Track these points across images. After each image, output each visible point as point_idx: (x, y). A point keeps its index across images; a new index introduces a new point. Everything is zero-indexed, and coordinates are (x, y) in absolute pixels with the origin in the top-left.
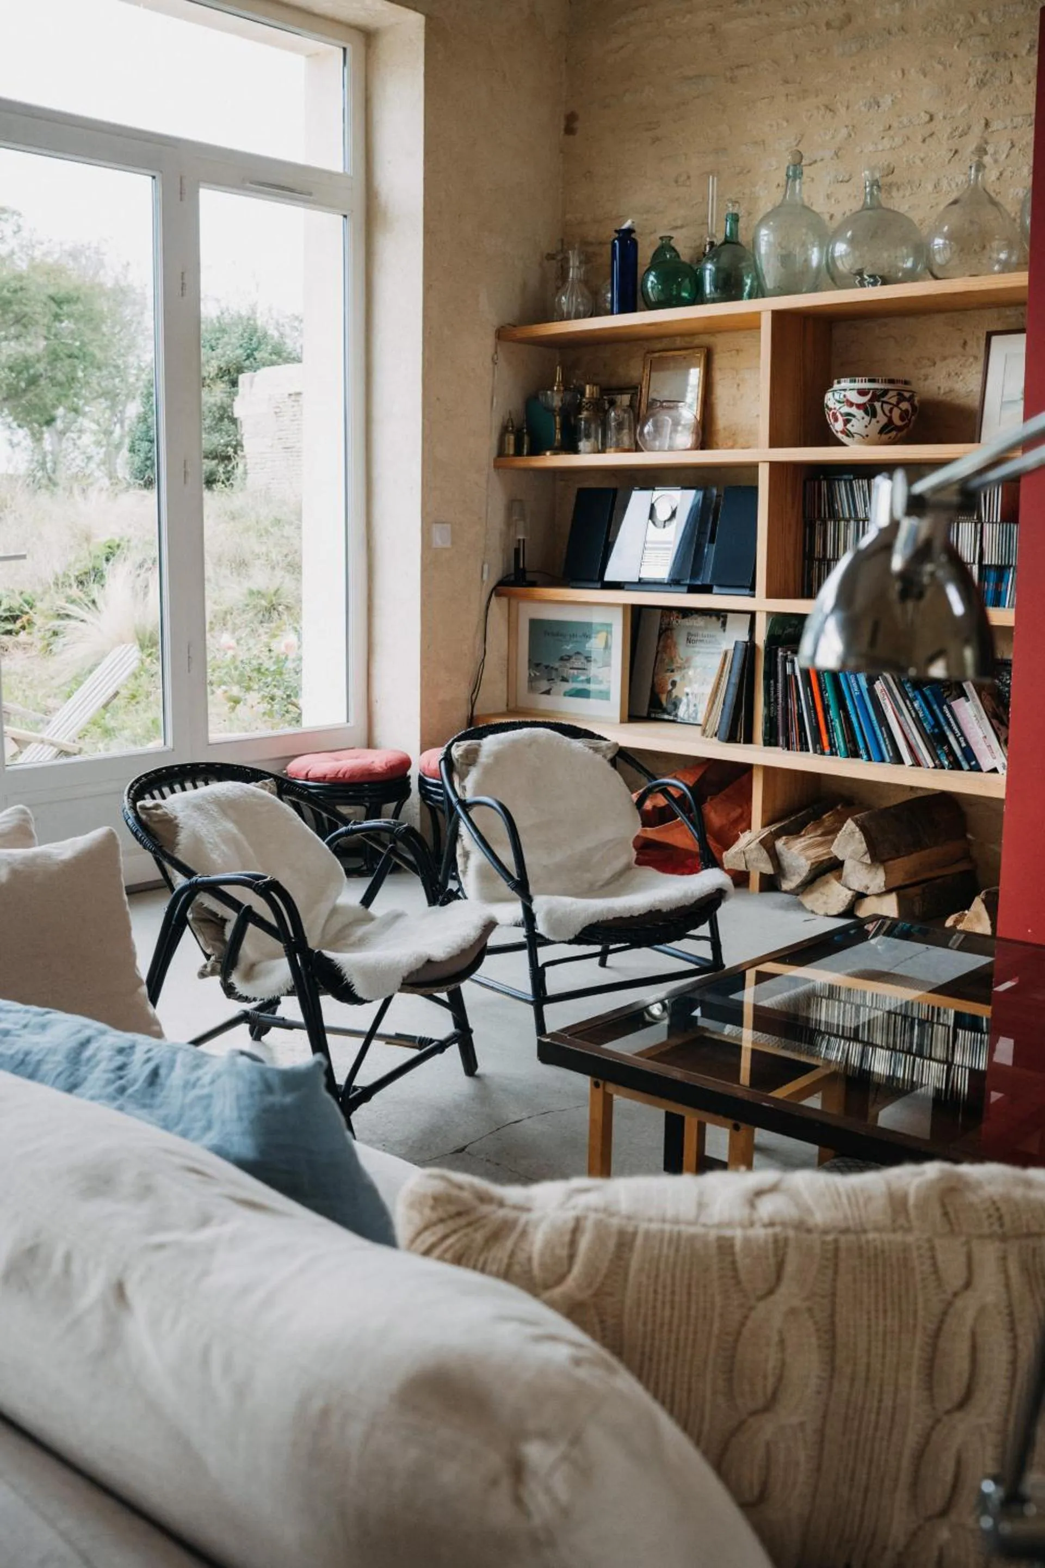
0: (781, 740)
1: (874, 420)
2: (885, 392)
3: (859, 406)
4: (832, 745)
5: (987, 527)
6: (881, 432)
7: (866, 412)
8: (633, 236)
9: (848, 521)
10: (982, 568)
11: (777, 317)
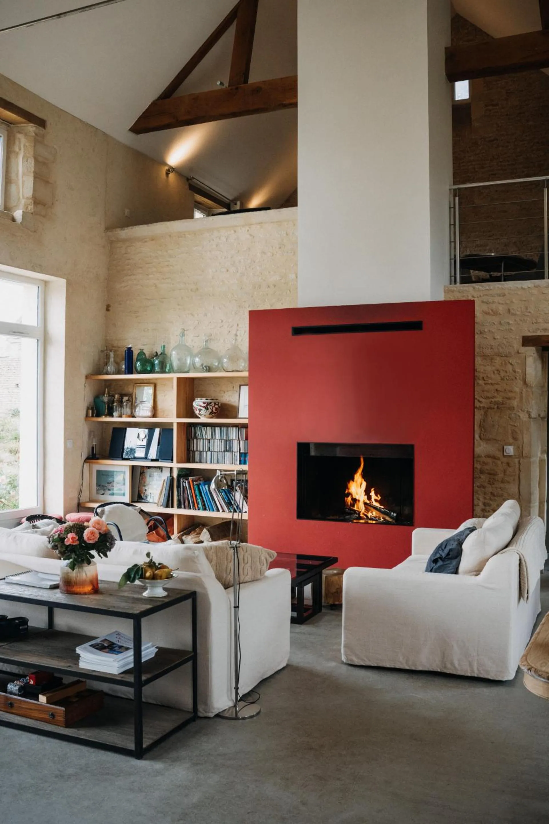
0: (183, 506)
1: (208, 411)
2: (211, 403)
3: (203, 407)
4: (198, 507)
5: (241, 442)
6: (210, 414)
7: (205, 409)
8: (132, 349)
9: (200, 439)
10: (240, 453)
11: (179, 379)
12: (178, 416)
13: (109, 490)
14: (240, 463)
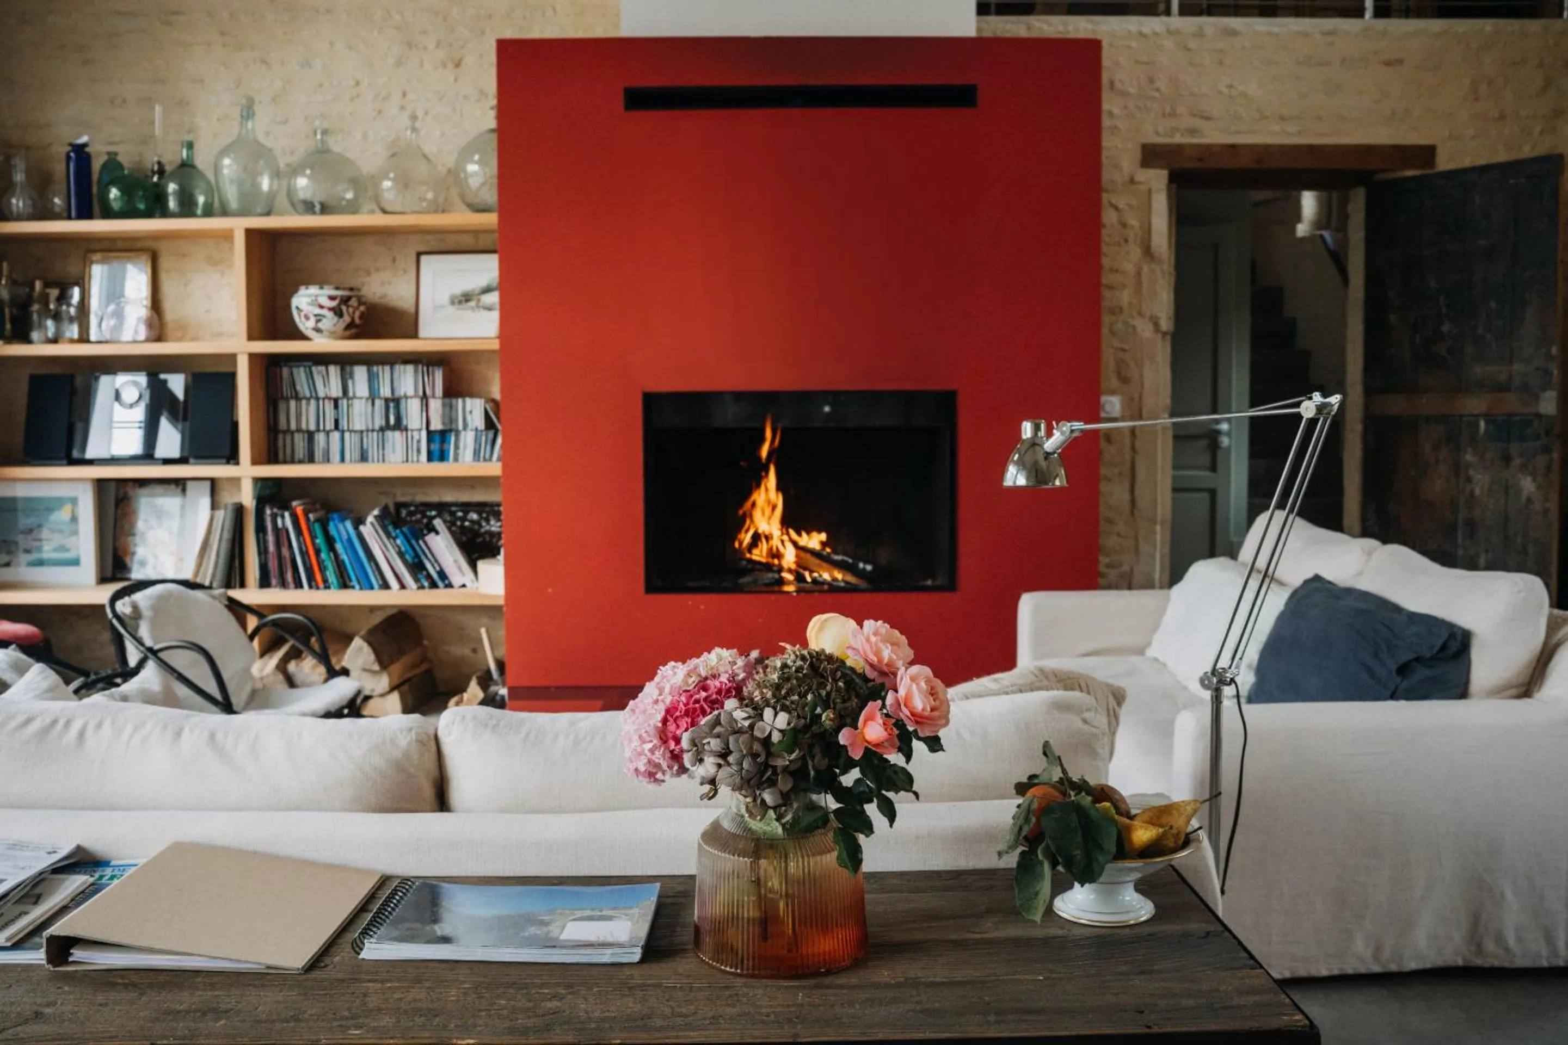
0: (274, 582)
1: (341, 320)
2: (349, 298)
3: (330, 309)
4: (325, 581)
5: (432, 402)
6: (346, 329)
7: (335, 313)
9: (308, 399)
10: (429, 433)
11: (251, 234)
12: (251, 337)
13: (27, 551)
14: (430, 458)
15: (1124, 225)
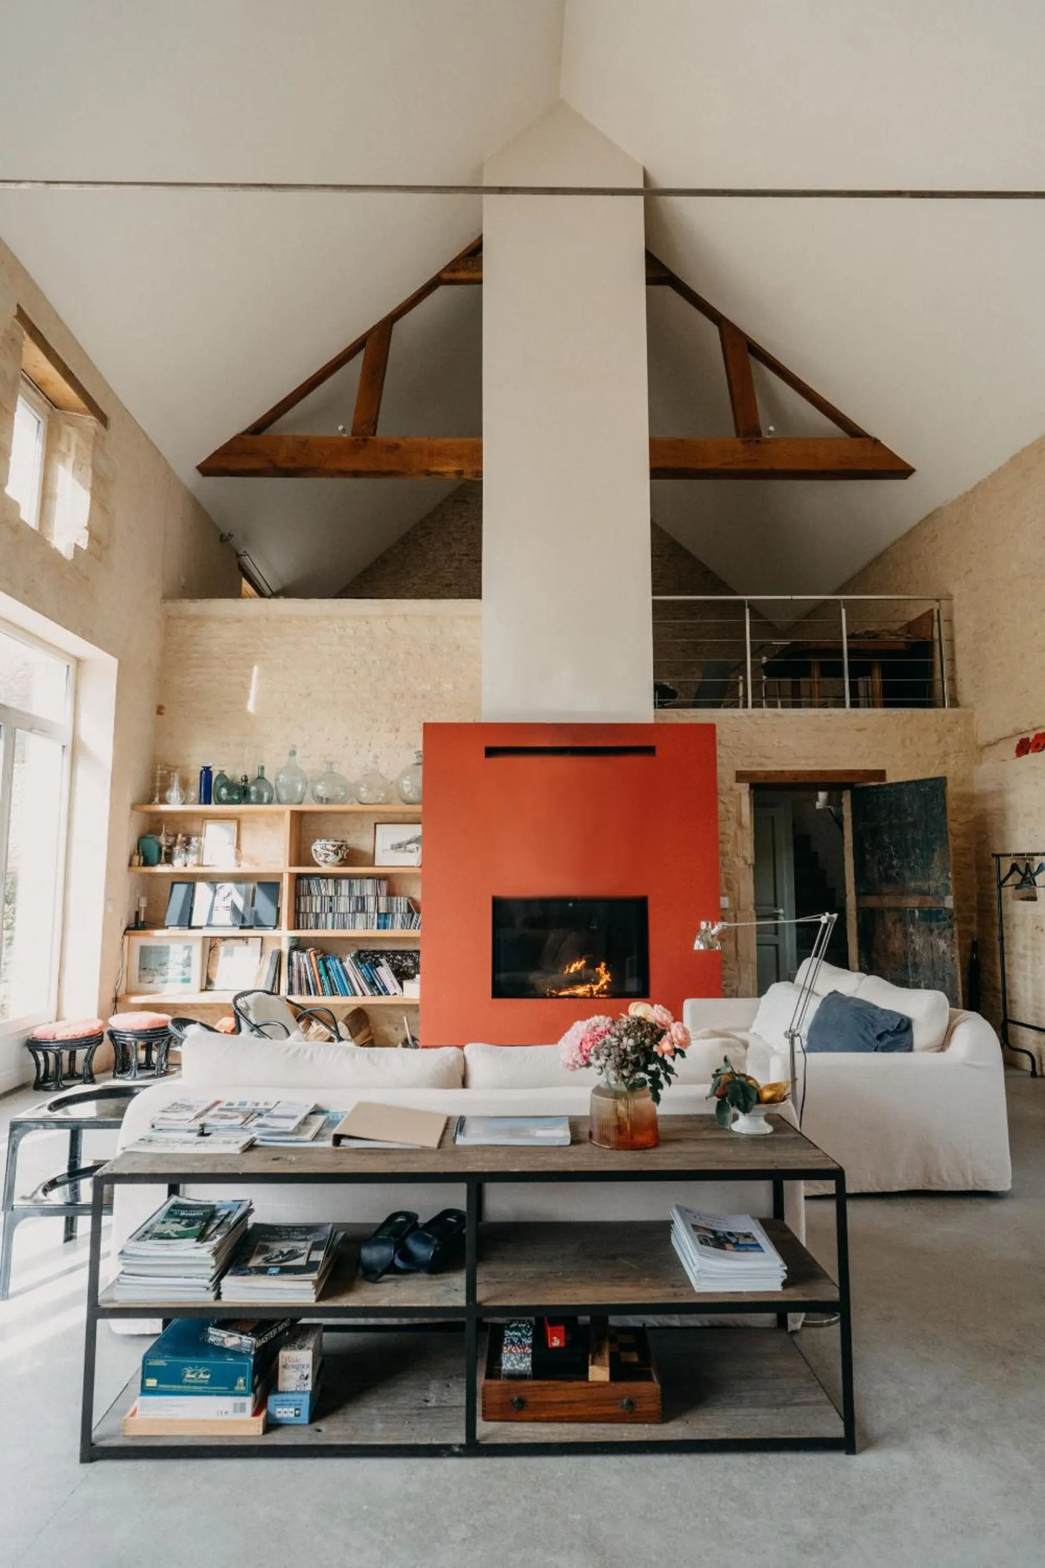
0: (296, 991)
2: (342, 846)
3: (332, 851)
4: (323, 991)
5: (381, 899)
6: (339, 861)
7: (335, 853)
8: (210, 769)
9: (317, 896)
10: (378, 914)
11: (293, 812)
12: (290, 865)
13: (162, 975)
14: (378, 928)
15: (728, 811)
